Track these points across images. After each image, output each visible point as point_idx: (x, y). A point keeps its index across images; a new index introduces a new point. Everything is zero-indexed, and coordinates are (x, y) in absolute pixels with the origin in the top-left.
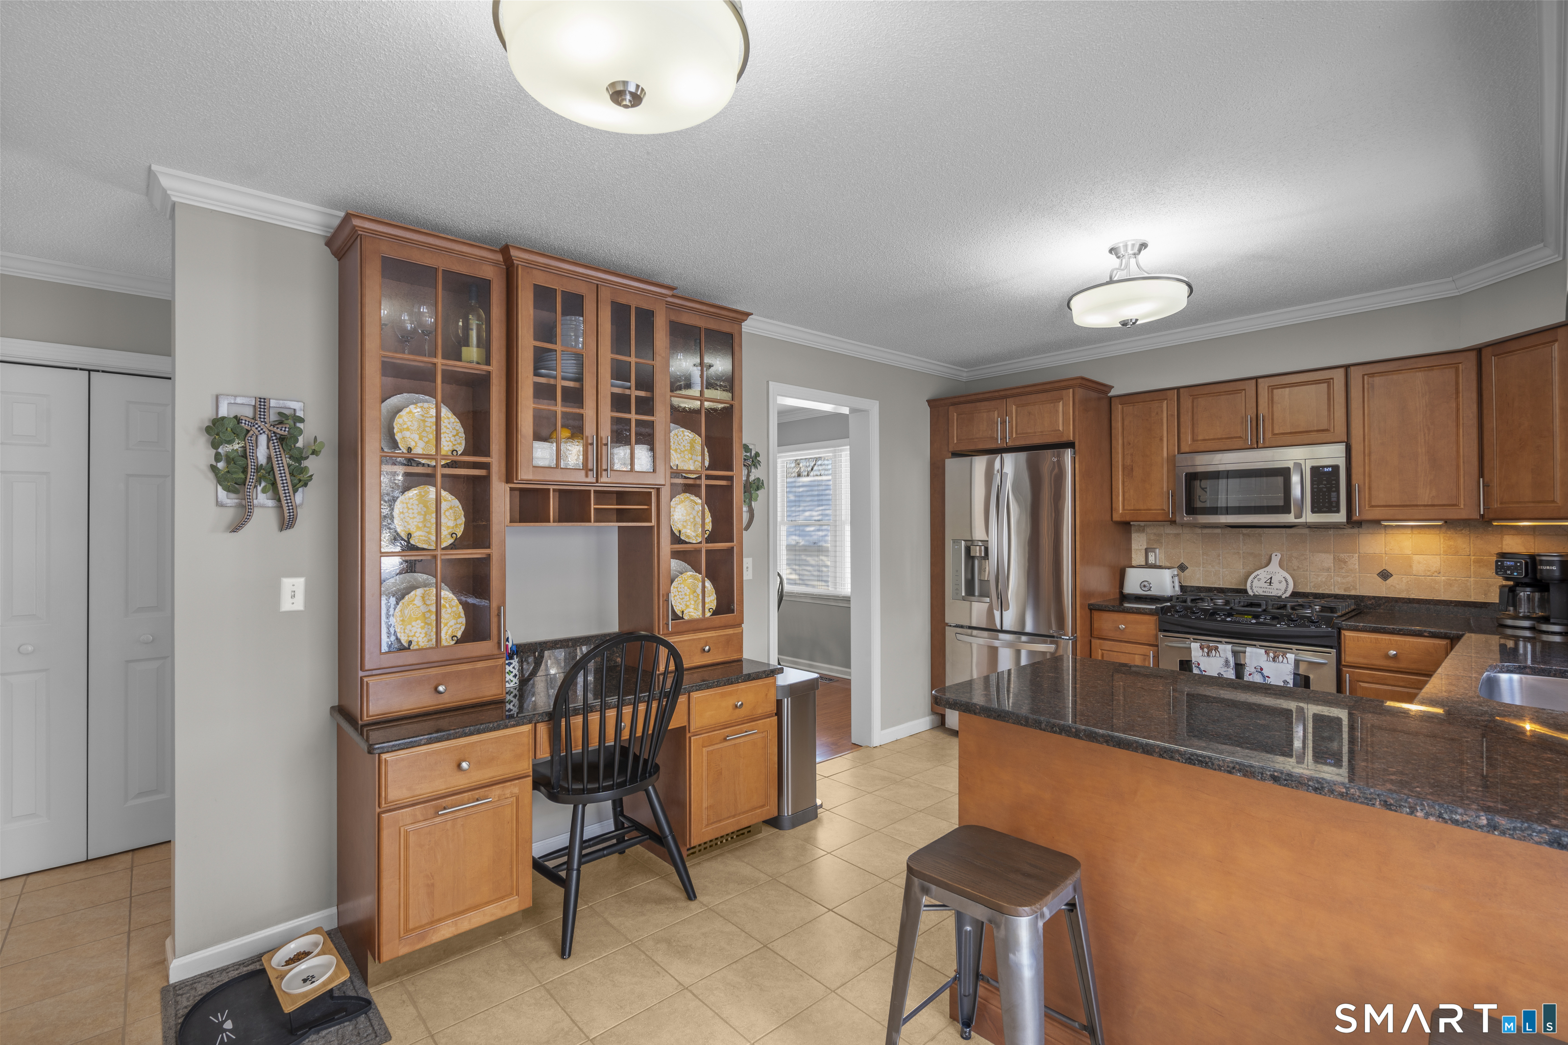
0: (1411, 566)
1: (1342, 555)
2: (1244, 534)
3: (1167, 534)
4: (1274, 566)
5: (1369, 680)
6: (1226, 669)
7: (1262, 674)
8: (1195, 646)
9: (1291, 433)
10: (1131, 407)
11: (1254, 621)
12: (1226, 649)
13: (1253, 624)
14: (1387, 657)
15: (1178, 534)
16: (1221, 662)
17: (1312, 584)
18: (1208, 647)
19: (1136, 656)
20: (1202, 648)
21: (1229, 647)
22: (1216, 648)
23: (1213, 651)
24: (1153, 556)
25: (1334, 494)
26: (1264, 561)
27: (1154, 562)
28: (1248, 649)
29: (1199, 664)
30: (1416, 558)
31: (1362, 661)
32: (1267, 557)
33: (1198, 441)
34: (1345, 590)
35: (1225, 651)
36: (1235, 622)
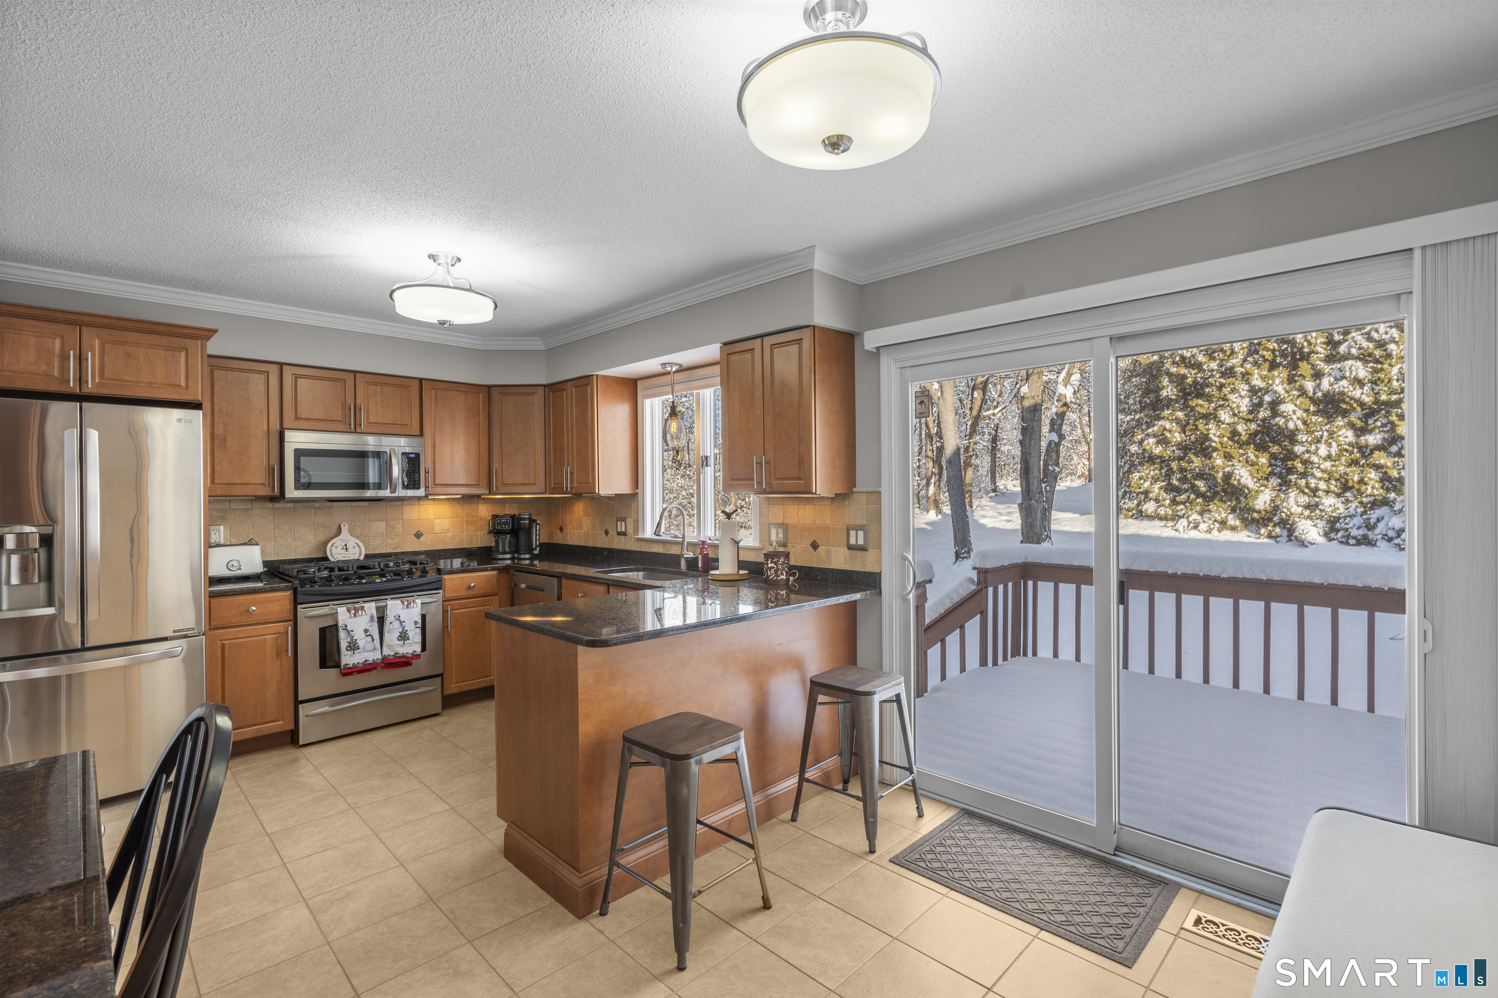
0: (433, 527)
1: (391, 522)
2: (315, 508)
3: (233, 509)
4: (345, 534)
5: (458, 607)
6: (371, 624)
7: (400, 620)
8: (342, 611)
9: (381, 423)
10: (224, 372)
11: (384, 579)
12: (371, 607)
13: (385, 581)
14: (469, 588)
15: (247, 509)
16: (367, 618)
17: (371, 547)
18: (355, 609)
19: (267, 637)
20: (349, 611)
21: (373, 604)
22: (362, 608)
23: (360, 611)
24: (217, 533)
25: (417, 475)
26: (334, 530)
27: (217, 541)
28: (389, 602)
29: (346, 626)
30: (436, 521)
31: (455, 595)
32: (336, 527)
33: (301, 419)
34: (394, 549)
35: (370, 608)
36: (370, 583)
